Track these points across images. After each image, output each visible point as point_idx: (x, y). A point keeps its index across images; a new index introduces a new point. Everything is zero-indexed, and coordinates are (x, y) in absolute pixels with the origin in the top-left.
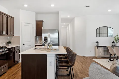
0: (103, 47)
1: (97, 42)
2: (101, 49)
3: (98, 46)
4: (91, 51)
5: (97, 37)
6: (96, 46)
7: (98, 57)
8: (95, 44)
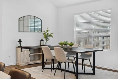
0: (29, 48)
1: (20, 40)
2: (26, 52)
3: (22, 48)
4: (9, 57)
5: (19, 32)
6: (19, 47)
7: (22, 65)
8: (16, 44)
